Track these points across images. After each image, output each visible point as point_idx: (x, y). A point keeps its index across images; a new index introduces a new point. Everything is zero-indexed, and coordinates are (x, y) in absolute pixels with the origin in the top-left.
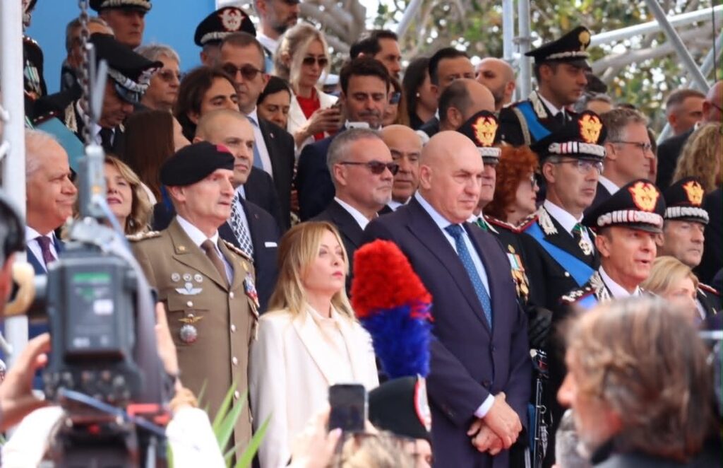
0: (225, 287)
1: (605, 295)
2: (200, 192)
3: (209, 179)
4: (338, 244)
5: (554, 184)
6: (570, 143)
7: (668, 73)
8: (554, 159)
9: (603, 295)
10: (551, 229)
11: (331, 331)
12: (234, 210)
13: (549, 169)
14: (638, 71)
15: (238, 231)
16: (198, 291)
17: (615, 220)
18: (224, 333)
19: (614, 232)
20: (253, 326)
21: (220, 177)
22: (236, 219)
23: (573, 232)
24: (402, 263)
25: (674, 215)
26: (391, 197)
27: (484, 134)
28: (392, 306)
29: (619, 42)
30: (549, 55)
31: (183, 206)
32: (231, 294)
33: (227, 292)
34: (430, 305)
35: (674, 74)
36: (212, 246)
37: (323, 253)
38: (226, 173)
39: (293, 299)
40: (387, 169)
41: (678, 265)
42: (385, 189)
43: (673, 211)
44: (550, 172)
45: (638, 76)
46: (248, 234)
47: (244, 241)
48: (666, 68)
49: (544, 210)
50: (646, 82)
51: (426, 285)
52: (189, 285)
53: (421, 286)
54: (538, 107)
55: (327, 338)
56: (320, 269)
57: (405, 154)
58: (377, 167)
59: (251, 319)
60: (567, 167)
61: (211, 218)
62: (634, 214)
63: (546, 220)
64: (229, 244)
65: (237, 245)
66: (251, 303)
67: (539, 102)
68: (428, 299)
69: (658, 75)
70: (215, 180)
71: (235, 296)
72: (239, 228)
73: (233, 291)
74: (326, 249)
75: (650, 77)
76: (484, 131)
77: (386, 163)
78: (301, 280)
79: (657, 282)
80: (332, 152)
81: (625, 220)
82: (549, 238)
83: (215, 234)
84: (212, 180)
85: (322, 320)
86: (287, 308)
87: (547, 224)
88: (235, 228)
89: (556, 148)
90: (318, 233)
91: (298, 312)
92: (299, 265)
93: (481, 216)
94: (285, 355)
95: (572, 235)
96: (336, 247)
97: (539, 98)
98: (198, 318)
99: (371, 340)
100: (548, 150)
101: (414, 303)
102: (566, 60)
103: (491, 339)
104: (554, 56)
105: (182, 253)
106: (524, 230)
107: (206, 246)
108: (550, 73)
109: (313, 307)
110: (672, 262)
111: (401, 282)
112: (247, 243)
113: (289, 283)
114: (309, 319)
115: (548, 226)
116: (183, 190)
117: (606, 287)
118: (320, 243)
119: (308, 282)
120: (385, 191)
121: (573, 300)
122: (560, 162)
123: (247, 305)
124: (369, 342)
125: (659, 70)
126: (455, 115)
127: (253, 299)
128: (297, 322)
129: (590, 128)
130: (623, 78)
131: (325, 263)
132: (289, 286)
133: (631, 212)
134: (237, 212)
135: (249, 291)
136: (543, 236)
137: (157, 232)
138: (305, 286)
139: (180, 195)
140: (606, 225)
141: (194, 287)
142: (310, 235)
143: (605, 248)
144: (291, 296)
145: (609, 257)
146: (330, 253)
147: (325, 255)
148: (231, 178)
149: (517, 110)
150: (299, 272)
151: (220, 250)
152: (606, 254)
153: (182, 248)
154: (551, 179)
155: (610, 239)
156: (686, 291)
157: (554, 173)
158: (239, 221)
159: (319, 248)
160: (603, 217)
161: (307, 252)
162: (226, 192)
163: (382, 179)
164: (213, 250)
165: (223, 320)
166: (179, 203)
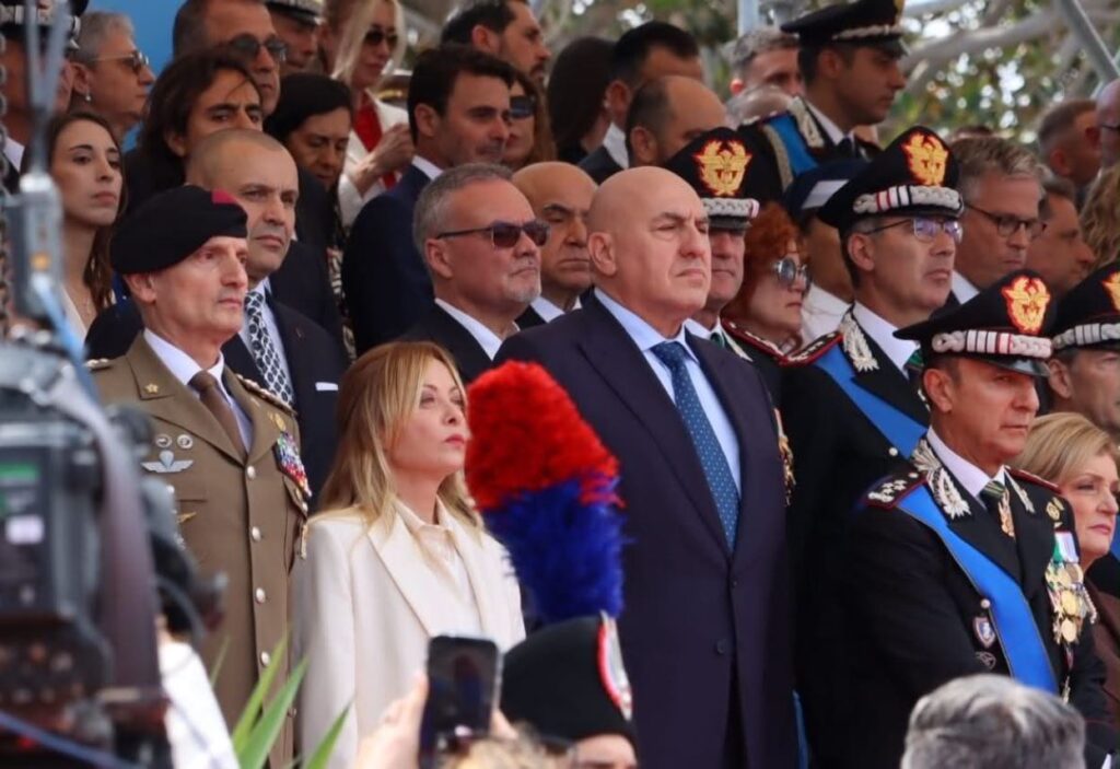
0: (238, 458)
1: (945, 483)
2: (182, 284)
3: (198, 256)
4: (454, 384)
5: (873, 273)
6: (893, 190)
7: (1031, 73)
8: (866, 226)
9: (941, 484)
10: (866, 361)
11: (439, 547)
12: (257, 320)
13: (858, 245)
14: (973, 71)
15: (264, 360)
16: (185, 464)
17: (971, 347)
18: (238, 545)
19: (964, 366)
20: (297, 532)
21: (219, 252)
22: (259, 336)
23: (907, 366)
24: (558, 402)
25: (1089, 340)
26: (539, 288)
27: (719, 172)
28: (545, 483)
29: (938, 15)
30: (839, 30)
31: (153, 310)
32: (251, 470)
33: (243, 468)
34: (615, 481)
35: (1045, 74)
36: (210, 382)
37: (427, 400)
38: (232, 244)
39: (369, 490)
40: (523, 234)
41: (1085, 431)
42: (524, 273)
43: (1087, 332)
44: (863, 249)
45: (971, 82)
46: (283, 365)
47: (276, 379)
48: (1025, 65)
49: (854, 323)
50: (987, 91)
51: (605, 442)
52: (167, 455)
53: (596, 444)
54: (806, 125)
55: (431, 560)
56: (423, 430)
57: (578, 212)
58: (505, 235)
59: (292, 517)
60: (894, 235)
61: (207, 331)
62: (1010, 341)
63: (857, 342)
64: (249, 381)
65: (264, 385)
66: (291, 486)
67: (807, 117)
68: (610, 468)
69: (1011, 79)
70: (210, 257)
71: (258, 473)
72: (266, 354)
73: (254, 465)
74: (434, 395)
75: (995, 81)
76: (721, 167)
77: (521, 224)
78: (385, 451)
79: (1041, 462)
80: (419, 220)
81: (991, 349)
82: (861, 378)
83: (217, 362)
84: (204, 259)
85: (423, 528)
86: (356, 506)
87: (859, 349)
88: (258, 353)
89: (867, 203)
90: (418, 363)
91: (378, 512)
92: (382, 423)
93: (718, 329)
94: (353, 594)
95: (905, 374)
96: (452, 390)
97: (808, 109)
98: (187, 516)
99: (507, 553)
100: (852, 210)
101: (585, 475)
102: (871, 41)
103: (729, 566)
104: (848, 34)
105: (153, 397)
106: (814, 360)
107: (199, 383)
108: (839, 64)
109: (405, 504)
110: (1076, 424)
111: (559, 436)
112: (282, 382)
113: (362, 457)
114: (399, 524)
115: (861, 354)
116: (151, 280)
117: (946, 469)
118: (421, 383)
119: (400, 453)
120: (525, 277)
121: (890, 499)
122: (878, 230)
123: (281, 491)
124: (503, 558)
125: (1012, 66)
126: (646, 142)
127: (295, 480)
128: (375, 533)
129: (926, 157)
130: (944, 84)
131: (433, 418)
132: (362, 463)
133: (1005, 336)
134: (262, 325)
135: (285, 464)
136: (850, 374)
137: (104, 361)
138: (395, 463)
139: (146, 291)
140: (950, 353)
141: (176, 458)
142: (401, 364)
143: (945, 395)
144: (365, 483)
145: (950, 412)
146: (441, 401)
147: (432, 404)
148: (240, 254)
149: (769, 130)
150: (382, 437)
151: (230, 393)
152: (945, 406)
153: (153, 388)
154: (867, 265)
155: (957, 381)
156: (1098, 479)
157: (870, 252)
158: (266, 341)
159: (421, 390)
160: (946, 336)
161: (398, 399)
162: (233, 279)
163: (517, 256)
164: (214, 389)
165: (235, 518)
166: (145, 304)
